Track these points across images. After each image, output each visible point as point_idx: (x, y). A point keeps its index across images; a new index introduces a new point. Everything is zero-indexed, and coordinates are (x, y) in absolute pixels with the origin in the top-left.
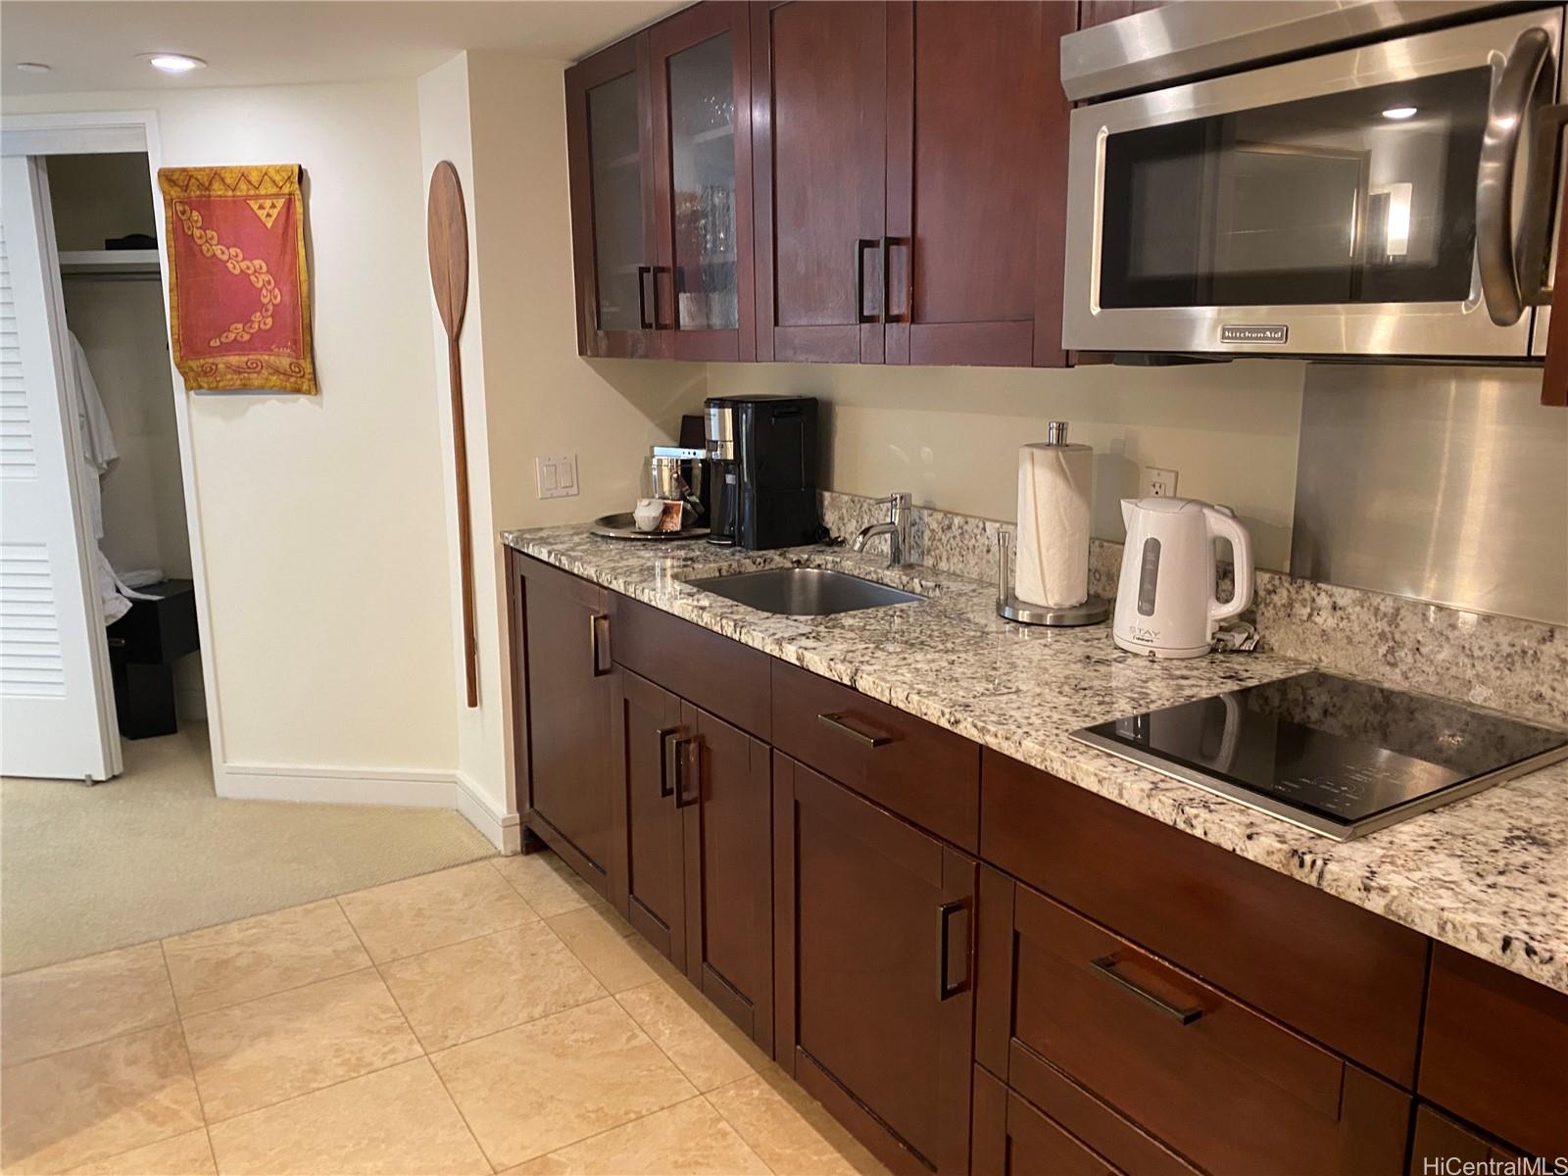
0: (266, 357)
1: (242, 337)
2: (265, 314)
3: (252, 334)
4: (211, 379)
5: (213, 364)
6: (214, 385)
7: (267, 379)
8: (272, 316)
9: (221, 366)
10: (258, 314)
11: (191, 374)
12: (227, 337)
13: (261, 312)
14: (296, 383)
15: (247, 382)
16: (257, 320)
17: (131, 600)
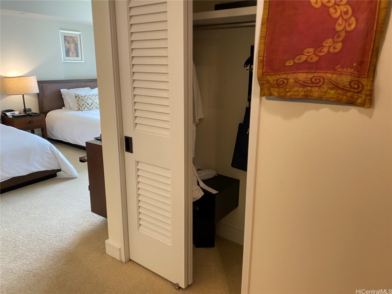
0: (329, 75)
1: (311, 59)
2: (335, 40)
3: (320, 57)
4: (282, 90)
5: (285, 79)
6: (283, 94)
7: (326, 92)
8: (342, 41)
9: (291, 81)
10: (330, 40)
11: (267, 85)
12: (299, 59)
13: (333, 38)
14: (351, 97)
15: (309, 94)
16: (328, 45)
17: (204, 190)
